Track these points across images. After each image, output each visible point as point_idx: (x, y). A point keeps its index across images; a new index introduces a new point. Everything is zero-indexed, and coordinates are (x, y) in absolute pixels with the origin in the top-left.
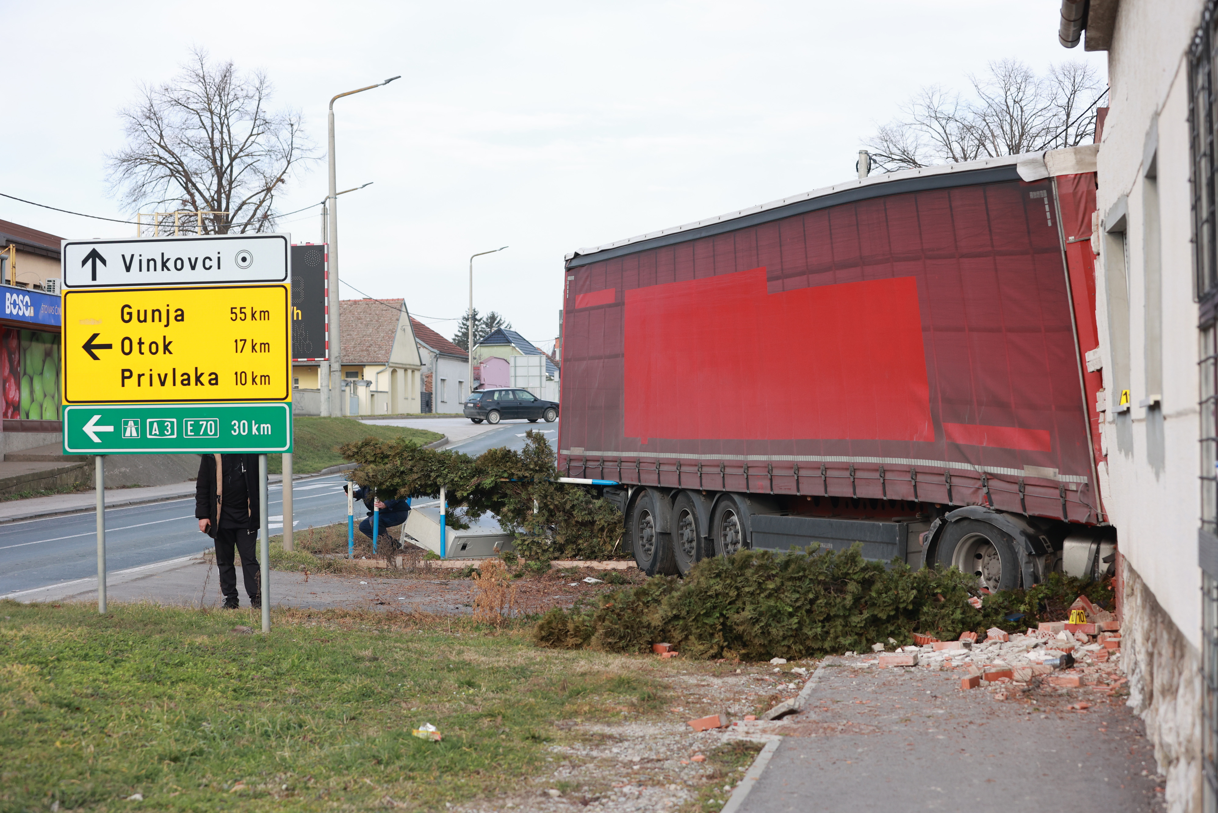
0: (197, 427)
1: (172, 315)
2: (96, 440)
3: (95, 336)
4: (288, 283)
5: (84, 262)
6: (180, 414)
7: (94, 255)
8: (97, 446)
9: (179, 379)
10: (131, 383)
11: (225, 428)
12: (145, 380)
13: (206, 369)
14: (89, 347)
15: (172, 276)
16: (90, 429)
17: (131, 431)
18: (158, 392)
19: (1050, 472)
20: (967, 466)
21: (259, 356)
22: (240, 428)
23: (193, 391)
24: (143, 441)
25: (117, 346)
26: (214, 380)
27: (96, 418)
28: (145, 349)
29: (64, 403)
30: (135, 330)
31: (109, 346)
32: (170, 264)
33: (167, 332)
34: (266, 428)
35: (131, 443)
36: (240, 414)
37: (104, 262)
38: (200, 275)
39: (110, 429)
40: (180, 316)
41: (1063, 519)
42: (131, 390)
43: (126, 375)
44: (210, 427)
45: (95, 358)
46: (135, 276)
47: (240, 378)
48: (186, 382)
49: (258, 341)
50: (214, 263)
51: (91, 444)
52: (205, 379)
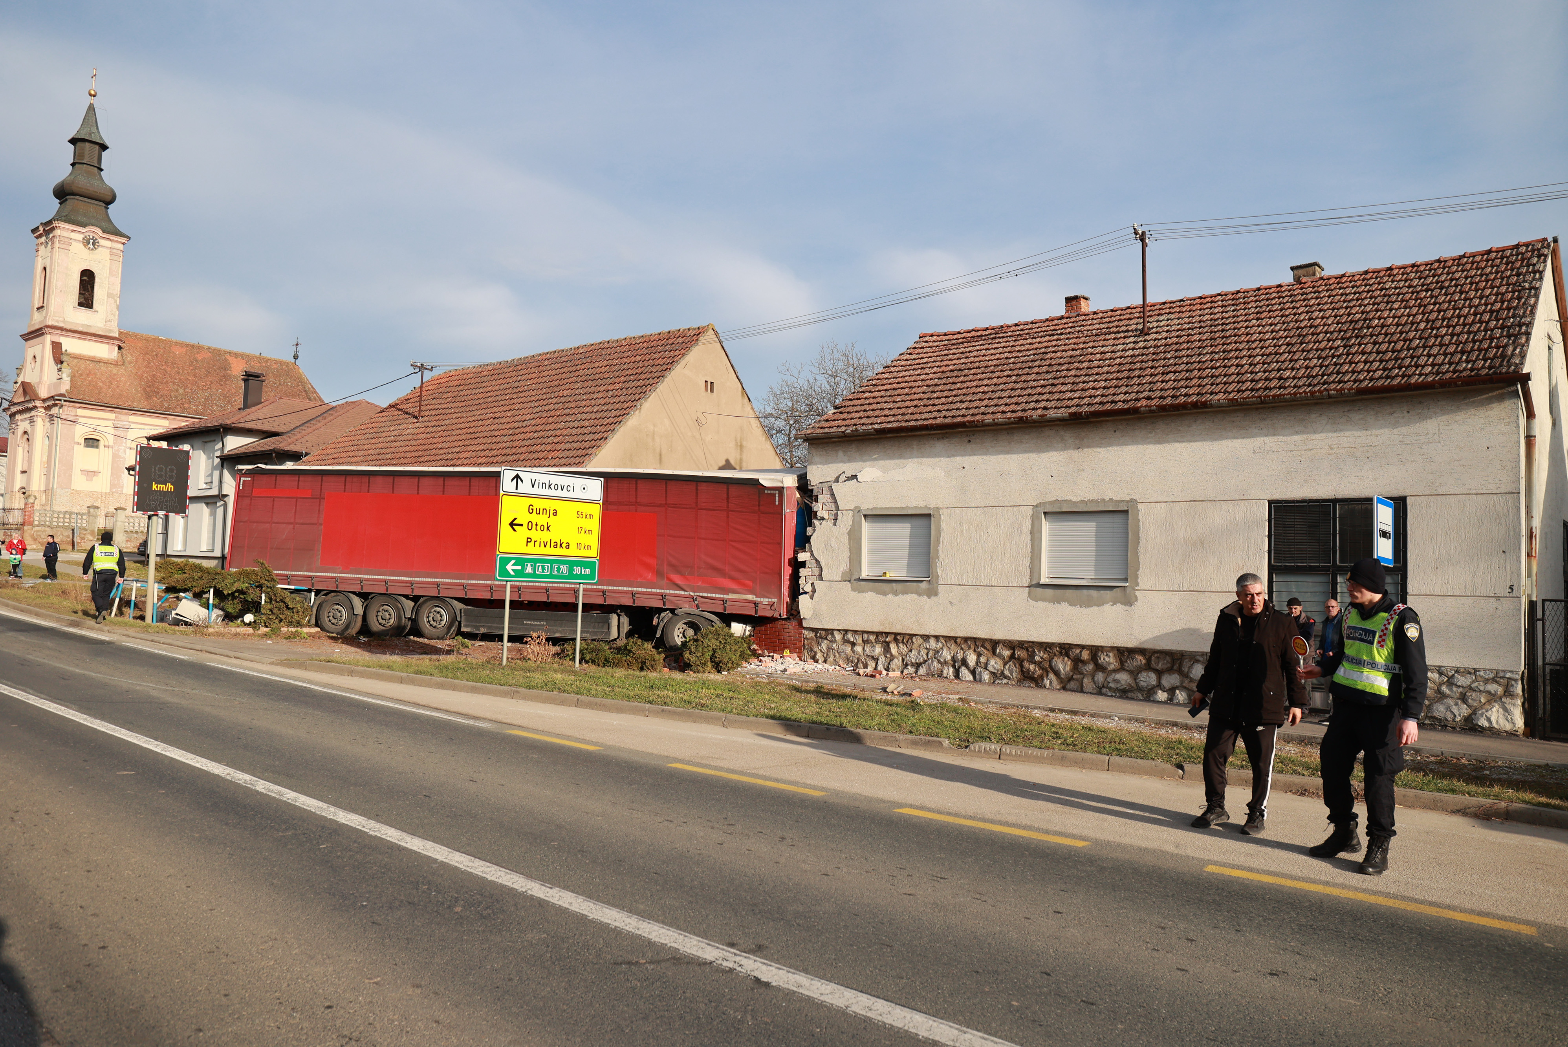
0: (559, 569)
1: (552, 512)
2: (512, 573)
3: (515, 519)
4: (601, 502)
5: (512, 480)
6: (534, 562)
7: (517, 477)
8: (512, 576)
9: (553, 544)
10: (531, 544)
11: (571, 570)
12: (537, 544)
13: (564, 541)
14: (512, 524)
15: (552, 492)
16: (510, 567)
17: (529, 570)
18: (543, 550)
19: (750, 597)
20: (683, 593)
21: (587, 536)
22: (577, 570)
23: (558, 551)
24: (534, 575)
25: (525, 525)
26: (568, 547)
27: (513, 562)
28: (538, 527)
29: (498, 553)
30: (534, 518)
31: (521, 525)
32: (552, 487)
33: (549, 520)
34: (588, 571)
35: (529, 576)
36: (578, 564)
37: (522, 481)
38: (564, 494)
39: (519, 568)
40: (555, 514)
41: (754, 614)
42: (531, 549)
43: (529, 540)
44: (564, 568)
45: (515, 530)
46: (536, 491)
47: (579, 546)
48: (555, 546)
49: (587, 529)
50: (571, 489)
51: (510, 576)
52: (564, 545)
